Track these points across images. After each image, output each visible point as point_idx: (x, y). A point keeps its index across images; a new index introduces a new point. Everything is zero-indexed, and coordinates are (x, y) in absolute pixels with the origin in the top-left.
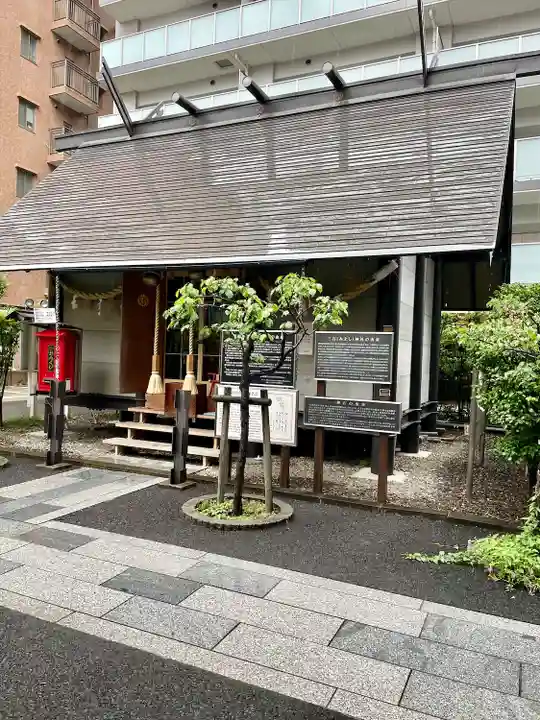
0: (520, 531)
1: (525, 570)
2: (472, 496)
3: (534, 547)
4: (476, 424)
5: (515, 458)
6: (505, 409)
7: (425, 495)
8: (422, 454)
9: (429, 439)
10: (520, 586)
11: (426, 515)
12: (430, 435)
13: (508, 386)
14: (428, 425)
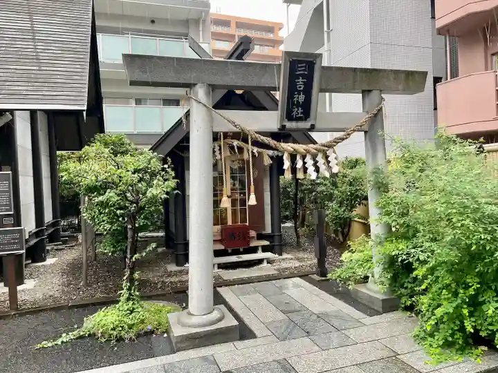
0: (118, 302)
1: (122, 327)
2: (88, 285)
3: (128, 310)
4: (86, 234)
5: (113, 253)
6: (103, 221)
7: (51, 293)
8: (50, 261)
9: (55, 248)
10: (120, 339)
11: (52, 309)
12: (55, 245)
13: (104, 205)
14: (53, 238)
